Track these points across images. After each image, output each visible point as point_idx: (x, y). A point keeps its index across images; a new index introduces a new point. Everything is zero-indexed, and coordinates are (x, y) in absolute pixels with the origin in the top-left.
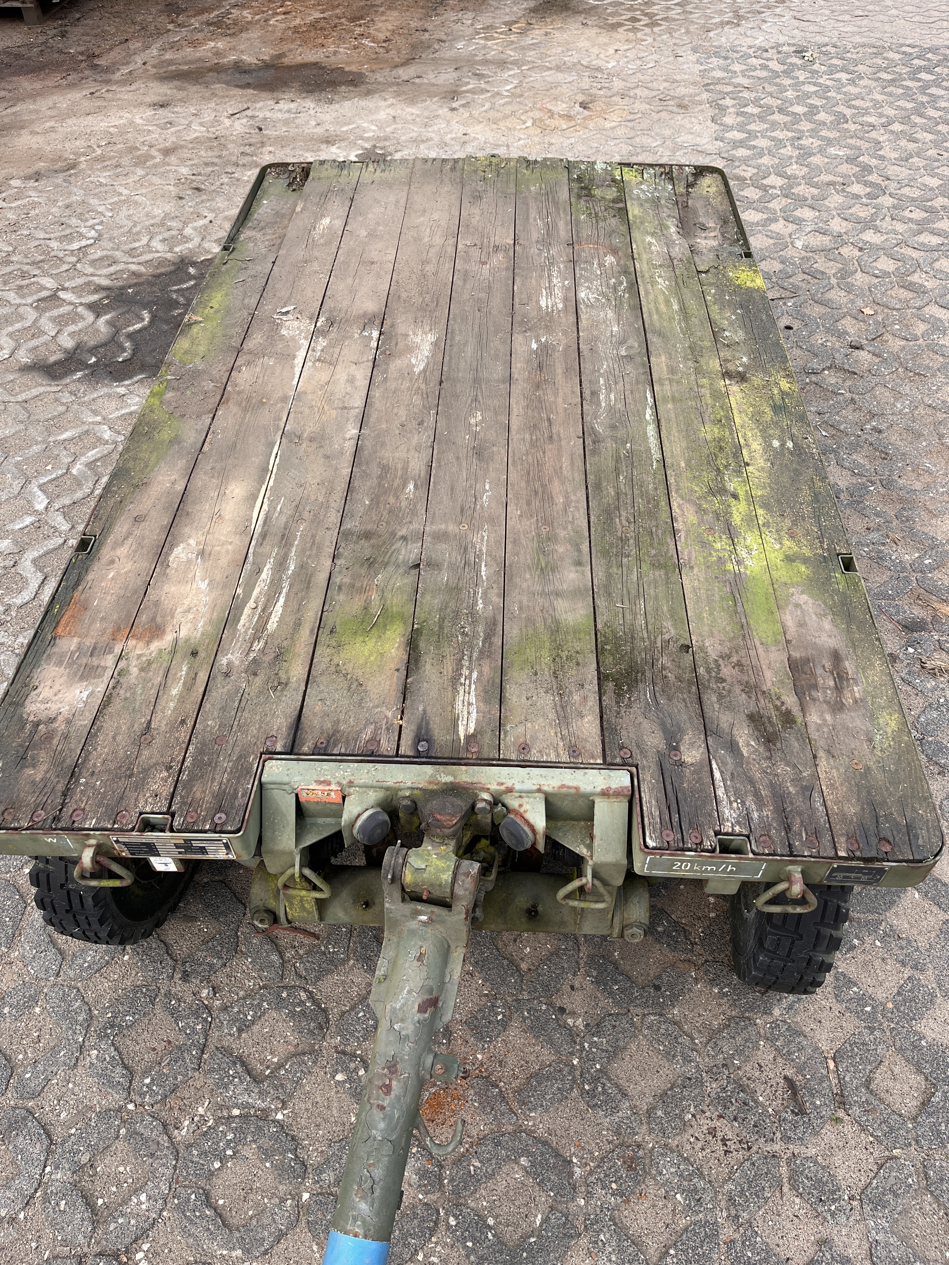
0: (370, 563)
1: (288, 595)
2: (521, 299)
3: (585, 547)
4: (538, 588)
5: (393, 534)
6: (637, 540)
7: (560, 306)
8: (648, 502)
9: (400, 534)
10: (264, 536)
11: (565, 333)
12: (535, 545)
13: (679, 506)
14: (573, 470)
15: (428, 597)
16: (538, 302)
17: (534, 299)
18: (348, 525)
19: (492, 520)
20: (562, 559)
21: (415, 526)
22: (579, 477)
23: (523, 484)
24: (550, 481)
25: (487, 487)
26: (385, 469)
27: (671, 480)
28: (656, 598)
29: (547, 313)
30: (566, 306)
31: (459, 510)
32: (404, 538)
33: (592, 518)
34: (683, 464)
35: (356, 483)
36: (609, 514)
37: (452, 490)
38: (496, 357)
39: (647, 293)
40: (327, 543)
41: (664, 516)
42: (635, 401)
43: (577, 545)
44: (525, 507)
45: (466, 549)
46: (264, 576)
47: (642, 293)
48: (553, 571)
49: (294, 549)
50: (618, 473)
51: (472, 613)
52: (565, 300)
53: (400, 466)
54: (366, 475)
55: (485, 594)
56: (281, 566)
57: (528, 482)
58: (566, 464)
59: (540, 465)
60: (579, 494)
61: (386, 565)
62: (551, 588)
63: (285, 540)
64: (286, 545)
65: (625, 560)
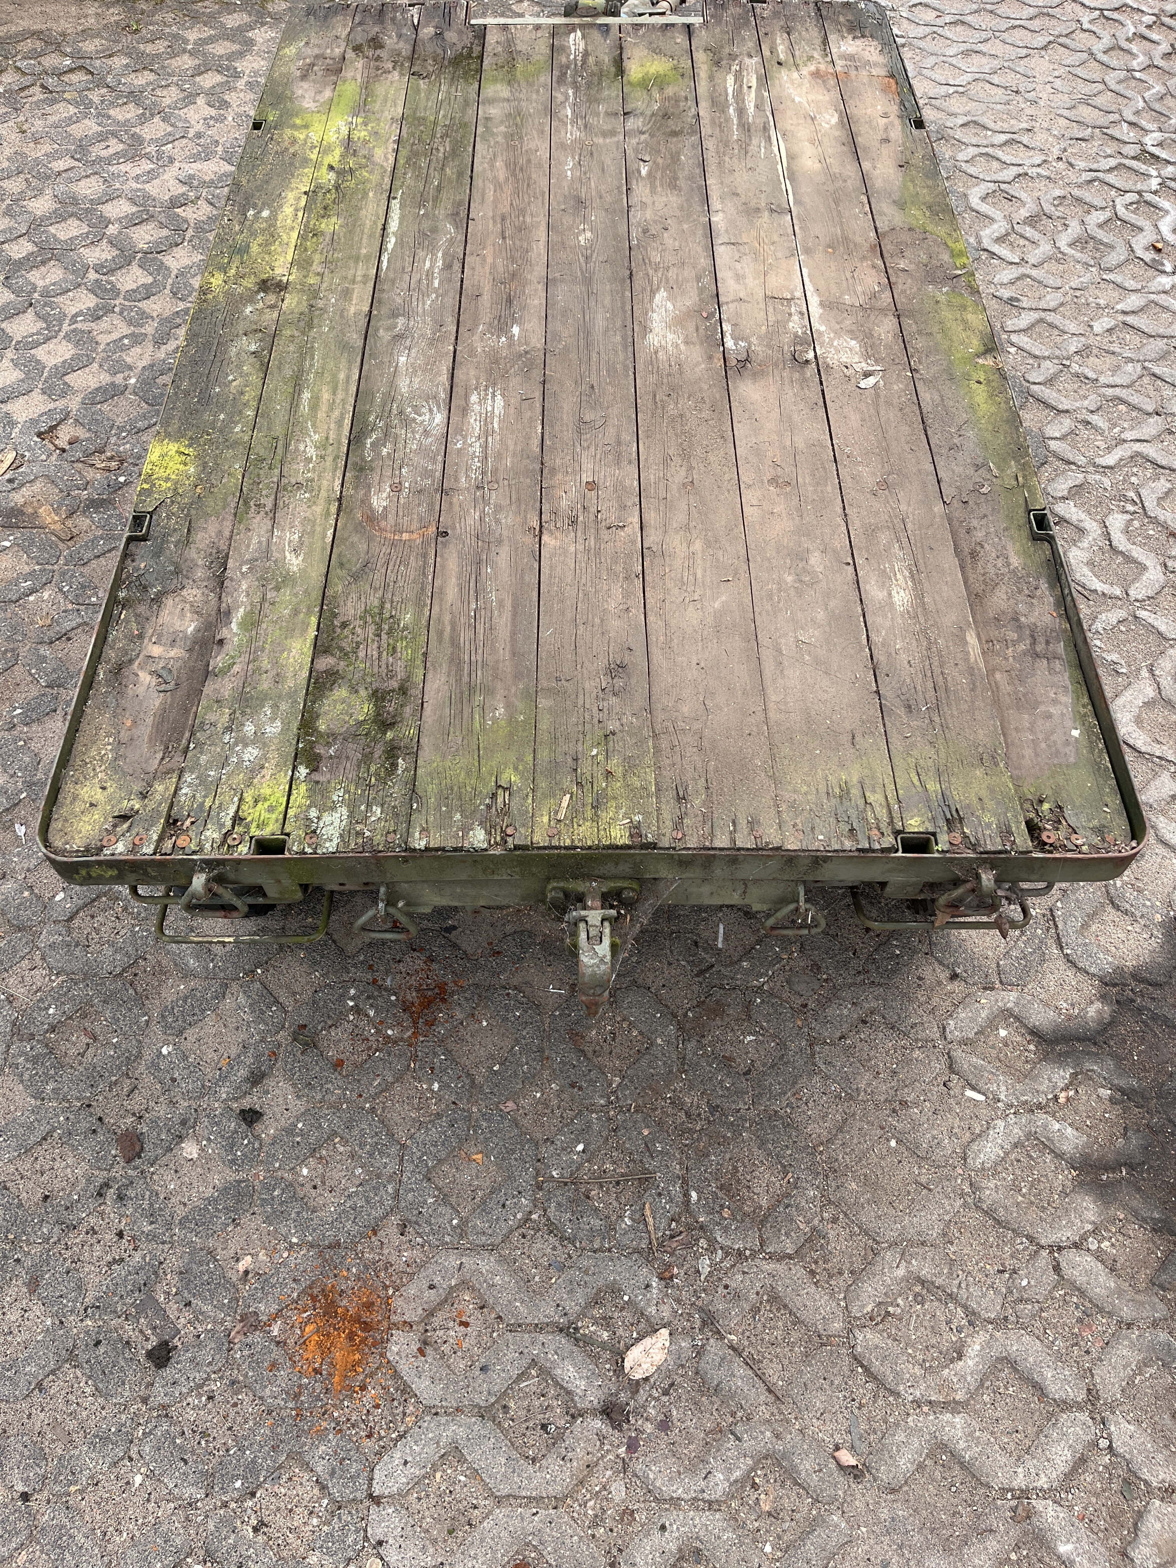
0: (666, 116)
1: (727, 95)
2: (531, 408)
3: (480, 129)
4: (524, 104)
5: (652, 136)
6: (433, 136)
7: (474, 398)
8: (415, 163)
9: (646, 136)
10: (765, 129)
11: (472, 352)
12: (524, 131)
13: (387, 159)
14: (484, 190)
15: (614, 94)
16: (507, 405)
17: (512, 410)
18: (695, 138)
19: (563, 146)
20: (502, 122)
21: (634, 141)
22: (478, 182)
23: (534, 176)
24: (507, 179)
25: (569, 173)
26: (673, 185)
27: (387, 180)
28: (428, 100)
29: (494, 384)
30: (467, 397)
31: (595, 155)
32: (642, 133)
33: (471, 149)
34: (371, 194)
35: (698, 171)
36: (454, 153)
37: (603, 170)
38: (565, 312)
39: (340, 423)
40: (708, 126)
41: (403, 153)
42: (403, 259)
43: (487, 131)
44: (532, 157)
45: (586, 126)
46: (752, 105)
47: (347, 422)
48: (510, 114)
49: (735, 122)
50: (439, 188)
51: (576, 88)
52: (465, 411)
53: (659, 189)
54: (691, 178)
55: (567, 98)
56: (741, 111)
57: (529, 178)
58: (490, 195)
59: (517, 192)
60: (481, 169)
61: (653, 115)
62: (512, 104)
63: (745, 128)
64: (744, 126)
65: (447, 123)
